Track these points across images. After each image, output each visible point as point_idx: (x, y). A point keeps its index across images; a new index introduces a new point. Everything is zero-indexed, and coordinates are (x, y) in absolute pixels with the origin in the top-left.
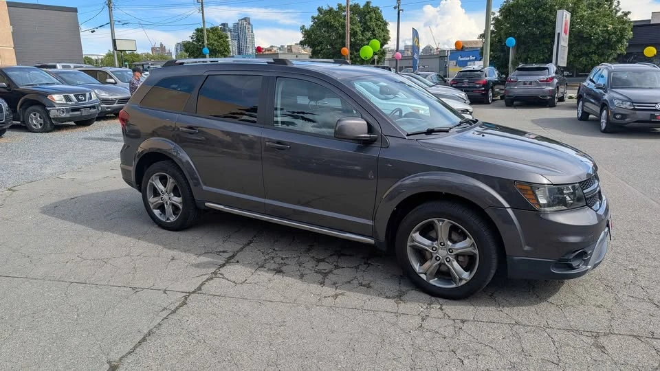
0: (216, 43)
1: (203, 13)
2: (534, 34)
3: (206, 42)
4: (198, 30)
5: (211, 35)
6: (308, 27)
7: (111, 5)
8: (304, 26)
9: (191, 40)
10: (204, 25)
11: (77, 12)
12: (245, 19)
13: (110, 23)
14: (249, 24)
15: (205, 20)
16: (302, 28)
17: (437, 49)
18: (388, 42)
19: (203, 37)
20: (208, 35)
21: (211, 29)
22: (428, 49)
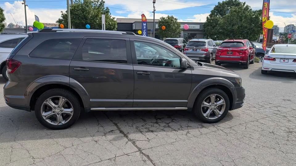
2: (82, 23)
17: (17, 25)
18: (5, 20)
22: (11, 25)
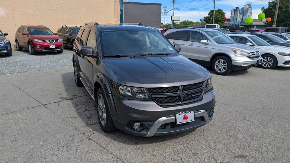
0: (218, 16)
1: (215, 3)
3: (214, 16)
4: (211, 11)
5: (217, 13)
6: (266, 8)
7: (174, 2)
8: (264, 7)
9: (208, 16)
10: (214, 9)
11: (161, 5)
12: (248, 5)
13: (173, 9)
14: (250, 7)
15: (215, 6)
16: (263, 8)
19: (213, 14)
20: (215, 13)
21: (218, 10)
